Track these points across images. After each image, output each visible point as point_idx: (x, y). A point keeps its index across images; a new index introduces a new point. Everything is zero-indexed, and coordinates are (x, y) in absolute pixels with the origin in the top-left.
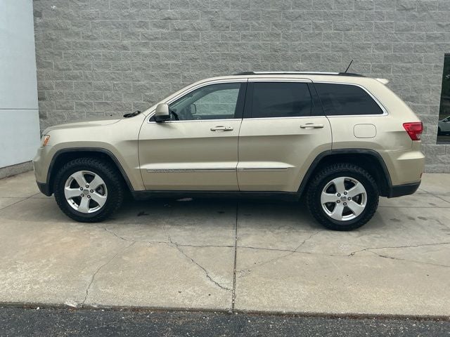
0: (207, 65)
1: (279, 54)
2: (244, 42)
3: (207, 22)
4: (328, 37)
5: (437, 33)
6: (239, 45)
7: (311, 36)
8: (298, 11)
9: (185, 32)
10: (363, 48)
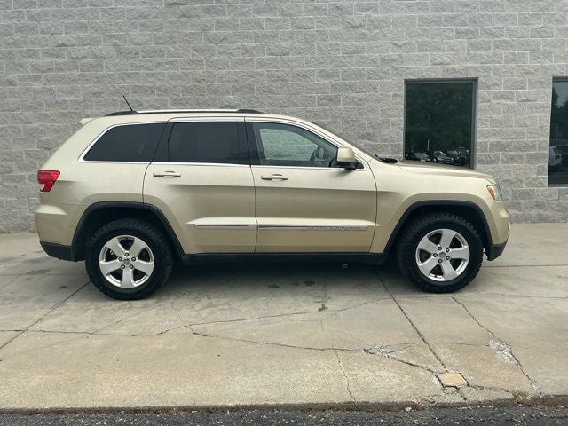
0: (115, 101)
1: (203, 85)
2: (159, 71)
3: (111, 48)
4: (261, 64)
5: (393, 54)
6: (153, 75)
7: (240, 62)
8: (222, 32)
9: (85, 61)
10: (304, 77)
